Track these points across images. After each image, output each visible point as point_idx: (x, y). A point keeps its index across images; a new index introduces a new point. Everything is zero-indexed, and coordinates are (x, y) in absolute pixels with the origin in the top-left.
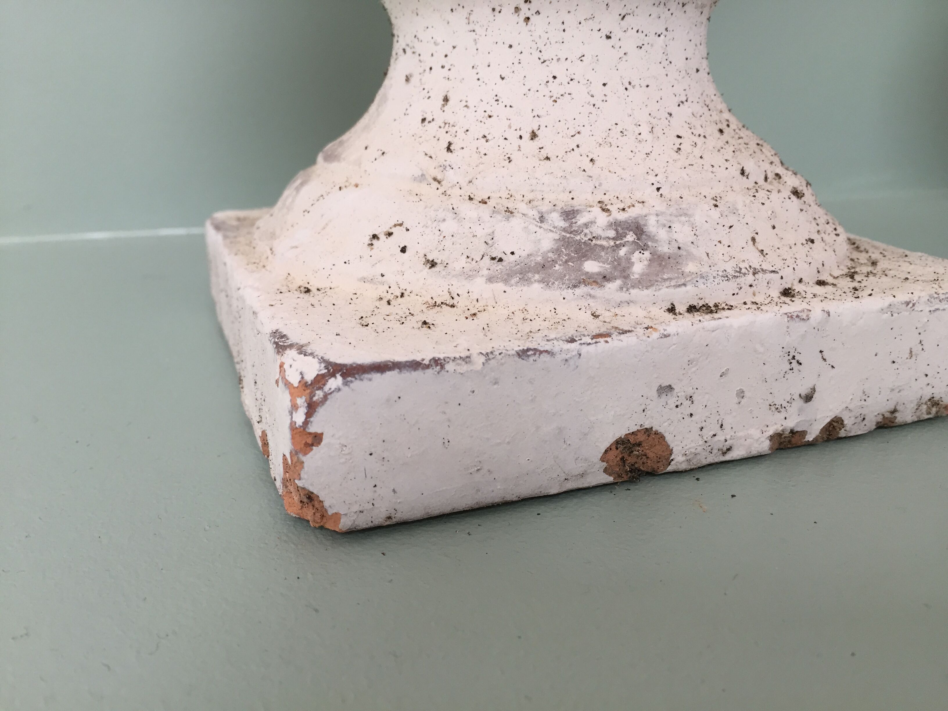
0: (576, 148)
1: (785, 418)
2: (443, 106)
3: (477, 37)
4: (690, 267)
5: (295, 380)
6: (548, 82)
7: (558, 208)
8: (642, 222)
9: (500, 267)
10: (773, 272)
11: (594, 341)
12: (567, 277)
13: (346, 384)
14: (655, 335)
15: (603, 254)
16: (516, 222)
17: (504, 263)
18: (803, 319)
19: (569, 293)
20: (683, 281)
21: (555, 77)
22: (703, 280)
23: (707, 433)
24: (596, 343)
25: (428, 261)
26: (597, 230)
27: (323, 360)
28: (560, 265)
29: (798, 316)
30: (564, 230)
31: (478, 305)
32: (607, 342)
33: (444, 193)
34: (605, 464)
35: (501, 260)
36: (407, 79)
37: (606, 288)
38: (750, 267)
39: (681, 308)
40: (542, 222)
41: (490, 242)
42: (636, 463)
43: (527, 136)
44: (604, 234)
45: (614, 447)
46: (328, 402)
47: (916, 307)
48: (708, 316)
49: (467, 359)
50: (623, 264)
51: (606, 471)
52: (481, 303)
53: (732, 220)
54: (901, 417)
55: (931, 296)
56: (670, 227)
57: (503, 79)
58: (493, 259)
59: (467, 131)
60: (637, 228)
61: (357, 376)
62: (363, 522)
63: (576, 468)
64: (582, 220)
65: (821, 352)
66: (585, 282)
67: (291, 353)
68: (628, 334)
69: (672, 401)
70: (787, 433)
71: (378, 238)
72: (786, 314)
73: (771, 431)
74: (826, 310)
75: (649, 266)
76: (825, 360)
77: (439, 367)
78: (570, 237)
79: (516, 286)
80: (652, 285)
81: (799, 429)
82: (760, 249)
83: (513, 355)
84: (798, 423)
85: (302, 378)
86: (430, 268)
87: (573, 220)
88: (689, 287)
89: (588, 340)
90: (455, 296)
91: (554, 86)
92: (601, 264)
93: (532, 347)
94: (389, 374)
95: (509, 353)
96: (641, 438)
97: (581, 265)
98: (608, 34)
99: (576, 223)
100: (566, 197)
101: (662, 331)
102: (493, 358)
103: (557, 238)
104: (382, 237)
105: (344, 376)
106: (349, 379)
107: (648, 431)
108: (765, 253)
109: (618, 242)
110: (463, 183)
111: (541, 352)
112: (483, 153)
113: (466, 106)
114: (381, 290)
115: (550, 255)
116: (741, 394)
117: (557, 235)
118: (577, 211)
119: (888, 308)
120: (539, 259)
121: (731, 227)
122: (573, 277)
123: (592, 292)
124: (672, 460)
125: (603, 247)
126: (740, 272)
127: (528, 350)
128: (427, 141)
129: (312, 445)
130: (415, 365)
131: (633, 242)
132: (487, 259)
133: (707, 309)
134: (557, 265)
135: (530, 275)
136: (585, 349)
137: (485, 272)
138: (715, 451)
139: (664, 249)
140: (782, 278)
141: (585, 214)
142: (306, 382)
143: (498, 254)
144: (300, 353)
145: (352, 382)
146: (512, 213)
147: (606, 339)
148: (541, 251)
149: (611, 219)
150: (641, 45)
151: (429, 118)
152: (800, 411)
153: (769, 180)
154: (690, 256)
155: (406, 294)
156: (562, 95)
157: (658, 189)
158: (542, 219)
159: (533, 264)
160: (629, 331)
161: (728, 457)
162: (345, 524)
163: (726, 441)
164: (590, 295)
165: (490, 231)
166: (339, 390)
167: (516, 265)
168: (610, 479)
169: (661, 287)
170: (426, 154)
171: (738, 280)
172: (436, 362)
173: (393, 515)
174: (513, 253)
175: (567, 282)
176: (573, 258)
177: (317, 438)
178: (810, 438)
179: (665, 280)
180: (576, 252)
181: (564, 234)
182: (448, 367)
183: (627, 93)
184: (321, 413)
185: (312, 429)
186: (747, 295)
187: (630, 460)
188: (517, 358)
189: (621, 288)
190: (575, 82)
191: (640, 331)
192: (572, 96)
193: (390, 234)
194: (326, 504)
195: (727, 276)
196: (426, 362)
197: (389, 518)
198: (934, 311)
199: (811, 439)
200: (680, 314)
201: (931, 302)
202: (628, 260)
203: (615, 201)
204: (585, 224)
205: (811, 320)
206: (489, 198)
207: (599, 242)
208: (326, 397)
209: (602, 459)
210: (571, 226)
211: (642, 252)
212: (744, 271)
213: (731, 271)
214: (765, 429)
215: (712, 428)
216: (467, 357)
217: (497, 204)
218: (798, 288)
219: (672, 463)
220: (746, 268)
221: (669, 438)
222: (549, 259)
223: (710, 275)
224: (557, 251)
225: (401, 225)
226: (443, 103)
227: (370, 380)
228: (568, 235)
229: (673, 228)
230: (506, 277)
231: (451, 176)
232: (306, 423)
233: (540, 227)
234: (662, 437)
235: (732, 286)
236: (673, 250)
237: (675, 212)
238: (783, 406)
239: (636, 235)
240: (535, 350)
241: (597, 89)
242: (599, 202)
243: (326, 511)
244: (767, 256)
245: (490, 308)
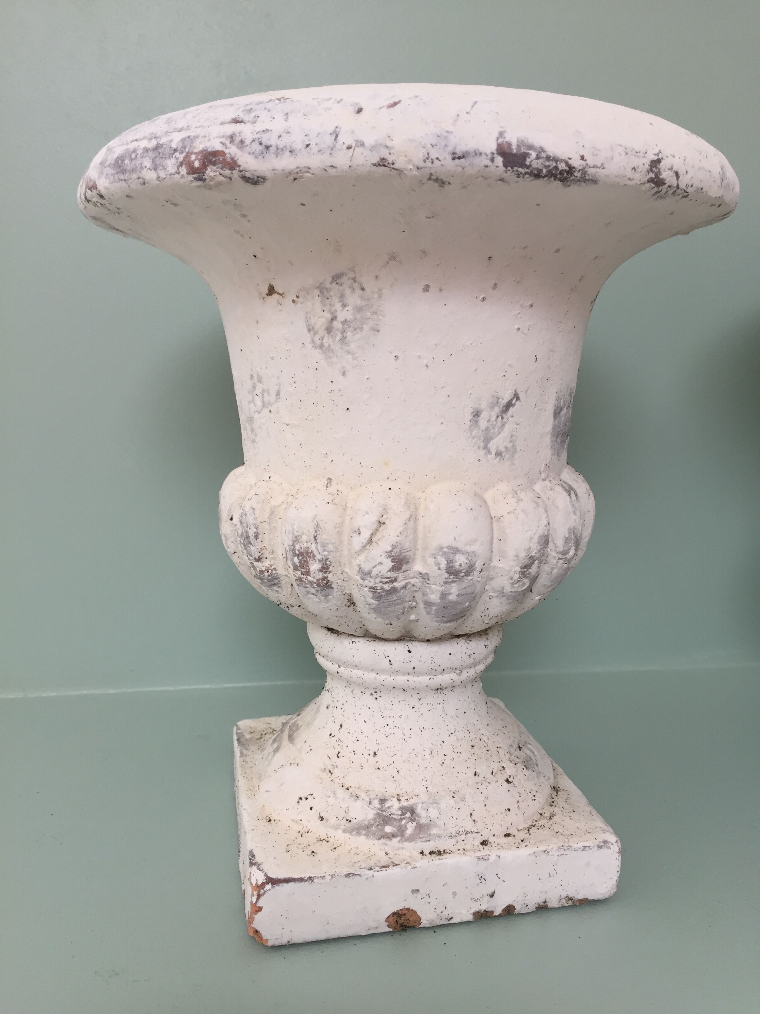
0: (392, 764)
1: (480, 905)
2: (340, 729)
3: (355, 700)
4: (434, 831)
5: (254, 883)
6: (384, 727)
7: (378, 797)
8: (414, 807)
9: (349, 825)
10: (477, 832)
11: (381, 869)
12: (377, 834)
13: (272, 887)
14: (410, 867)
15: (394, 822)
16: (359, 803)
17: (352, 823)
18: (485, 860)
19: (376, 842)
20: (428, 839)
21: (388, 725)
22: (439, 838)
23: (438, 911)
24: (382, 870)
25: (320, 816)
26: (393, 810)
27: (266, 875)
28: (375, 827)
29: (482, 858)
30: (379, 809)
31: (338, 843)
32: (386, 870)
33: (332, 780)
34: (387, 923)
35: (350, 821)
36: (327, 708)
37: (393, 841)
38: (465, 830)
39: (426, 852)
40: (370, 804)
41: (347, 811)
42: (404, 922)
43: (372, 754)
44: (396, 813)
45: (392, 916)
46: (265, 895)
47: (550, 853)
48: (437, 857)
49: (323, 877)
50: (403, 828)
51: (388, 926)
52: (339, 842)
53: (461, 805)
54: (550, 905)
55: (559, 848)
56: (427, 810)
57: (365, 722)
58: (347, 820)
59: (347, 746)
60: (411, 810)
61: (277, 884)
62: (278, 943)
63: (374, 925)
64: (387, 804)
65: (497, 874)
66: (384, 837)
67: (254, 868)
68: (397, 866)
69: (419, 896)
70: (483, 911)
71: (302, 799)
72: (476, 857)
73: (473, 911)
74: (498, 855)
75: (415, 830)
76: (499, 878)
77: (311, 881)
78: (381, 813)
79: (355, 836)
80: (414, 840)
81: (489, 910)
82: (474, 819)
83: (343, 876)
84: (487, 908)
85: (257, 882)
86: (321, 821)
87: (384, 805)
88: (431, 842)
89: (378, 869)
90: (329, 837)
91: (387, 729)
92: (393, 828)
93: (352, 873)
94: (290, 883)
95: (341, 875)
96: (405, 912)
97: (384, 828)
98: (413, 706)
99: (384, 806)
100: (383, 791)
101: (413, 865)
102: (334, 877)
103: (375, 813)
104: (304, 799)
105: (272, 884)
106: (274, 885)
107: (408, 909)
108: (475, 821)
109: (402, 817)
110: (341, 777)
111: (356, 875)
112: (351, 761)
113: (349, 732)
114: (299, 828)
115: (372, 821)
116: (455, 894)
117: (375, 811)
118: (387, 799)
119: (533, 854)
120: (366, 823)
121: (459, 809)
122: (379, 834)
123: (386, 842)
124: (422, 922)
125: (395, 819)
126: (458, 834)
127: (350, 874)
128: (330, 748)
129: (258, 911)
130: (301, 880)
131: (409, 817)
132: (345, 820)
133: (439, 853)
134: (373, 827)
135: (361, 831)
136: (376, 873)
137: (343, 827)
138: (444, 919)
139: (423, 821)
140: (482, 835)
141: (389, 801)
142: (258, 885)
143: (349, 819)
144: (258, 869)
145: (275, 887)
146: (358, 797)
147: (386, 869)
148: (368, 819)
149: (400, 805)
150: (430, 709)
151: (333, 735)
152: (488, 902)
153: (494, 774)
154: (436, 825)
155: (309, 832)
156: (390, 734)
157: (426, 788)
158: (370, 803)
159: (363, 825)
160: (398, 865)
161: (451, 922)
162: (270, 944)
163: (448, 915)
164: (385, 844)
165: (348, 806)
166: (270, 890)
167: (356, 825)
168: (391, 930)
169: (418, 841)
170: (328, 756)
171: (456, 838)
172: (311, 879)
173: (290, 941)
174: (355, 819)
175: (376, 836)
176: (381, 823)
177: (260, 909)
178: (497, 913)
179: (420, 838)
180: (383, 821)
181: (379, 811)
182: (315, 881)
183: (422, 733)
184: (262, 899)
185: (259, 905)
186: (461, 846)
187: (401, 922)
188: (345, 878)
189: (399, 841)
190: (397, 727)
191: (403, 864)
192: (395, 735)
193: (307, 799)
194: (263, 935)
195: (451, 836)
196: (306, 879)
197: (289, 942)
198: (561, 855)
199: (497, 915)
200: (425, 855)
201: (559, 851)
202: (405, 826)
203: (405, 794)
204: (388, 807)
205: (490, 860)
206: (350, 787)
207: (393, 816)
208: (264, 893)
209: (386, 921)
210: (382, 808)
211: (412, 822)
212: (461, 833)
213: (454, 833)
214: (469, 910)
215: (440, 909)
216: (323, 876)
217: (353, 791)
218: (491, 839)
219: (422, 924)
220: (463, 831)
221: (419, 913)
222: (371, 823)
223: (442, 835)
224: (374, 819)
225: (312, 795)
226: (340, 727)
227: (282, 886)
228: (380, 812)
229: (429, 810)
230: (351, 830)
231: (336, 772)
232: (256, 902)
233: (369, 807)
234: (415, 912)
235: (453, 841)
236: (428, 821)
237: (431, 801)
238: (478, 899)
239: (411, 813)
240: (353, 873)
241: (407, 732)
242: (397, 795)
243: (262, 938)
244: (476, 823)
245: (343, 845)
